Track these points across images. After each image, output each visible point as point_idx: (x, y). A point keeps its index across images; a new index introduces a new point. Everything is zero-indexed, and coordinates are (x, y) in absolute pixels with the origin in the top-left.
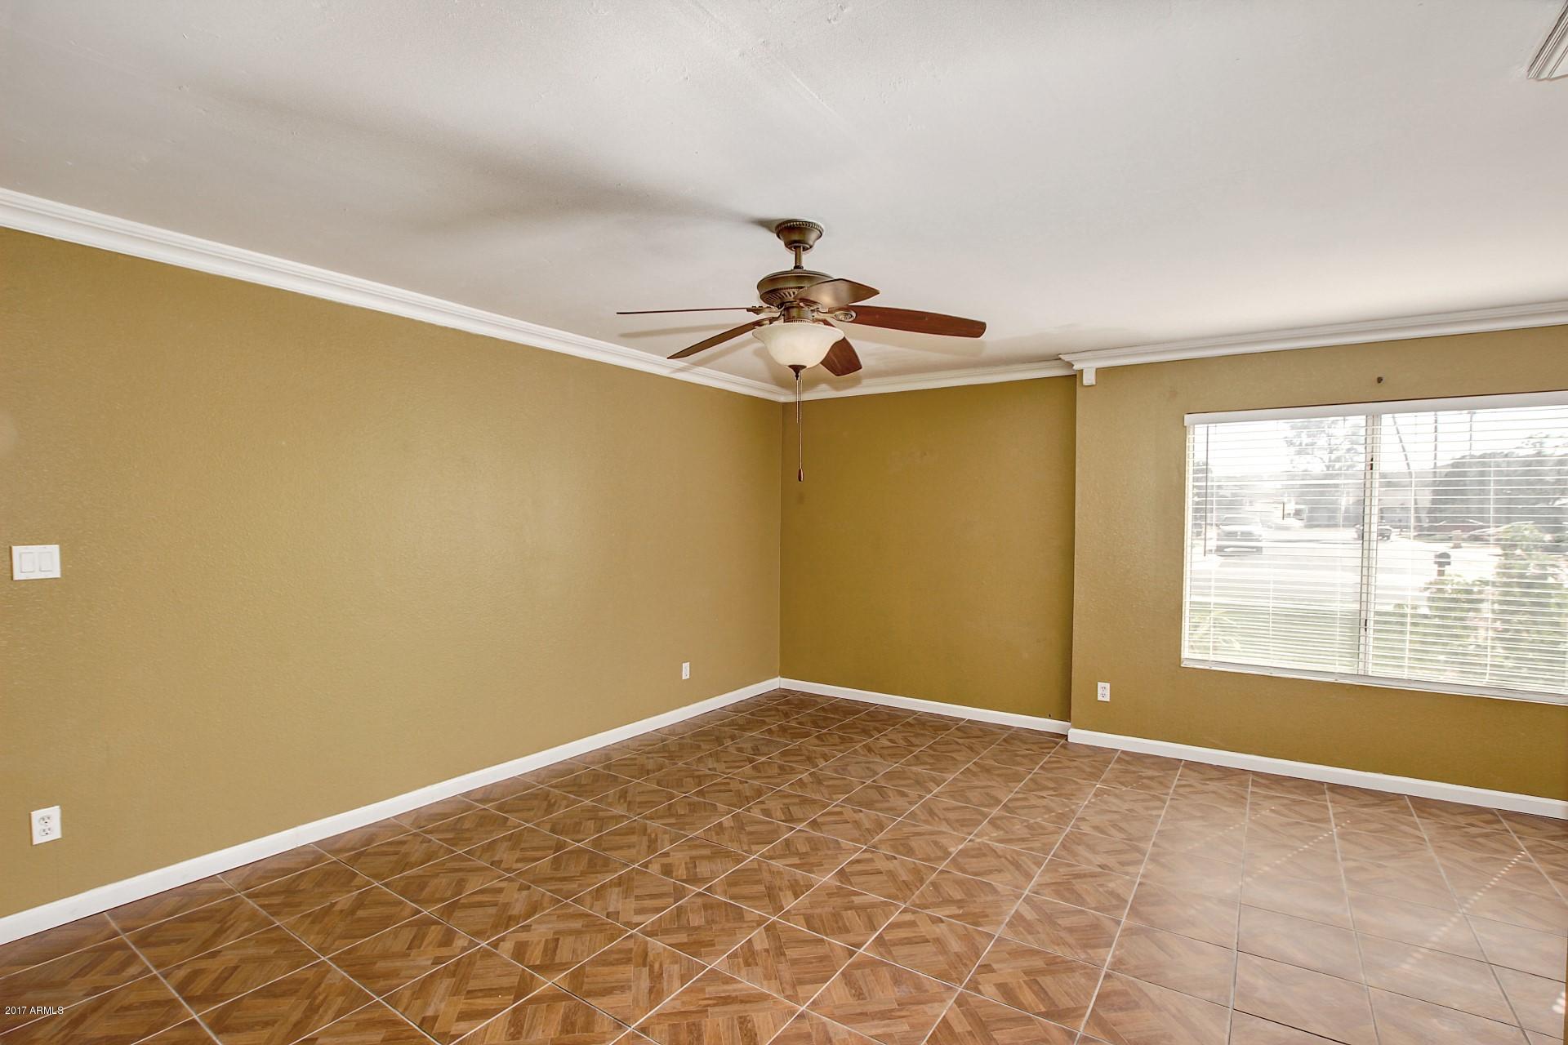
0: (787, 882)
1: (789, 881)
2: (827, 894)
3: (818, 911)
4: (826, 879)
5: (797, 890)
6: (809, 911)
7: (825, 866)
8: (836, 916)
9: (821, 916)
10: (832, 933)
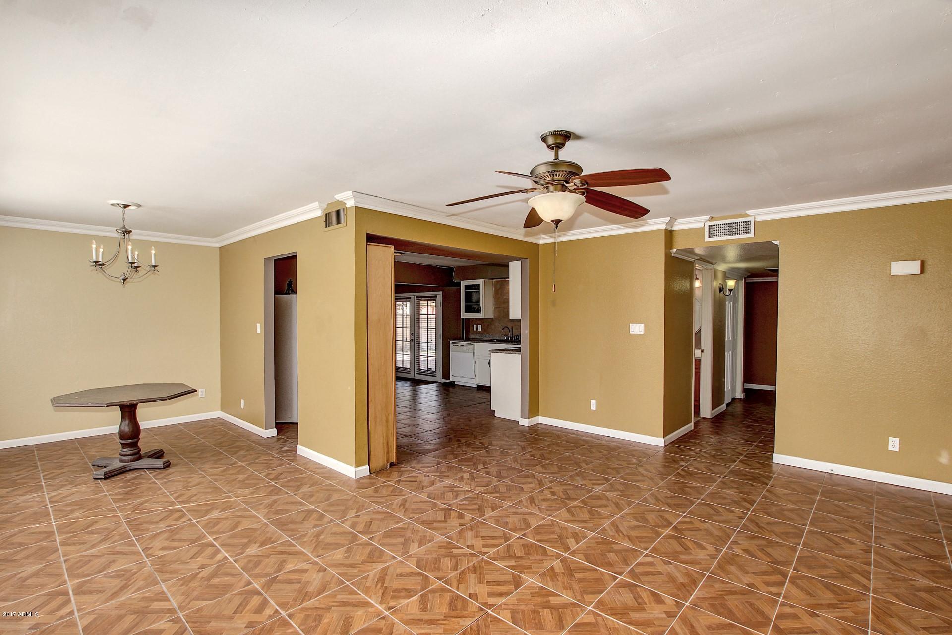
0: (559, 579)
1: (558, 580)
2: (531, 568)
3: (538, 557)
4: (531, 581)
5: (551, 574)
6: (544, 557)
7: (529, 592)
8: (528, 554)
9: (537, 555)
10: (532, 544)
